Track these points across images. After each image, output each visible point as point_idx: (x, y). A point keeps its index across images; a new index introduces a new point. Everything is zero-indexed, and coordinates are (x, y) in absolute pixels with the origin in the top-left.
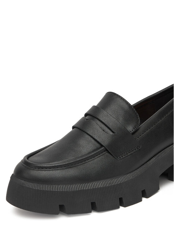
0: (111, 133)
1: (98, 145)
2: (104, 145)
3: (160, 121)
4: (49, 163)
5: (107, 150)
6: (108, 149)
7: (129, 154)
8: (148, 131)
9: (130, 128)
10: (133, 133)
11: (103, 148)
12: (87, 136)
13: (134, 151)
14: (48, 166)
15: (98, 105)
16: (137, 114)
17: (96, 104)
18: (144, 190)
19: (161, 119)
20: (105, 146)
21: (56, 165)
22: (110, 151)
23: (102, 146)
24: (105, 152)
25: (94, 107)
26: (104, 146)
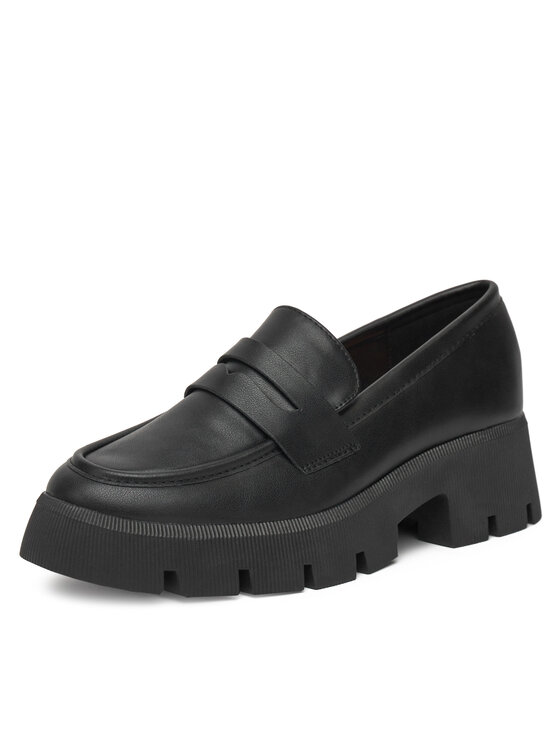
0: (290, 409)
1: (257, 435)
2: (272, 436)
3: (407, 386)
4: (142, 470)
5: (278, 448)
6: (281, 446)
7: (331, 462)
8: (377, 409)
9: (336, 400)
10: (342, 413)
11: (269, 443)
12: (231, 412)
13: (343, 455)
14: (140, 476)
15: (254, 336)
16: (353, 365)
17: (249, 334)
18: (363, 553)
19: (409, 382)
20: (275, 438)
21: (161, 475)
22: (286, 452)
23: (267, 437)
24: (273, 454)
25: (245, 341)
26: (271, 439)
